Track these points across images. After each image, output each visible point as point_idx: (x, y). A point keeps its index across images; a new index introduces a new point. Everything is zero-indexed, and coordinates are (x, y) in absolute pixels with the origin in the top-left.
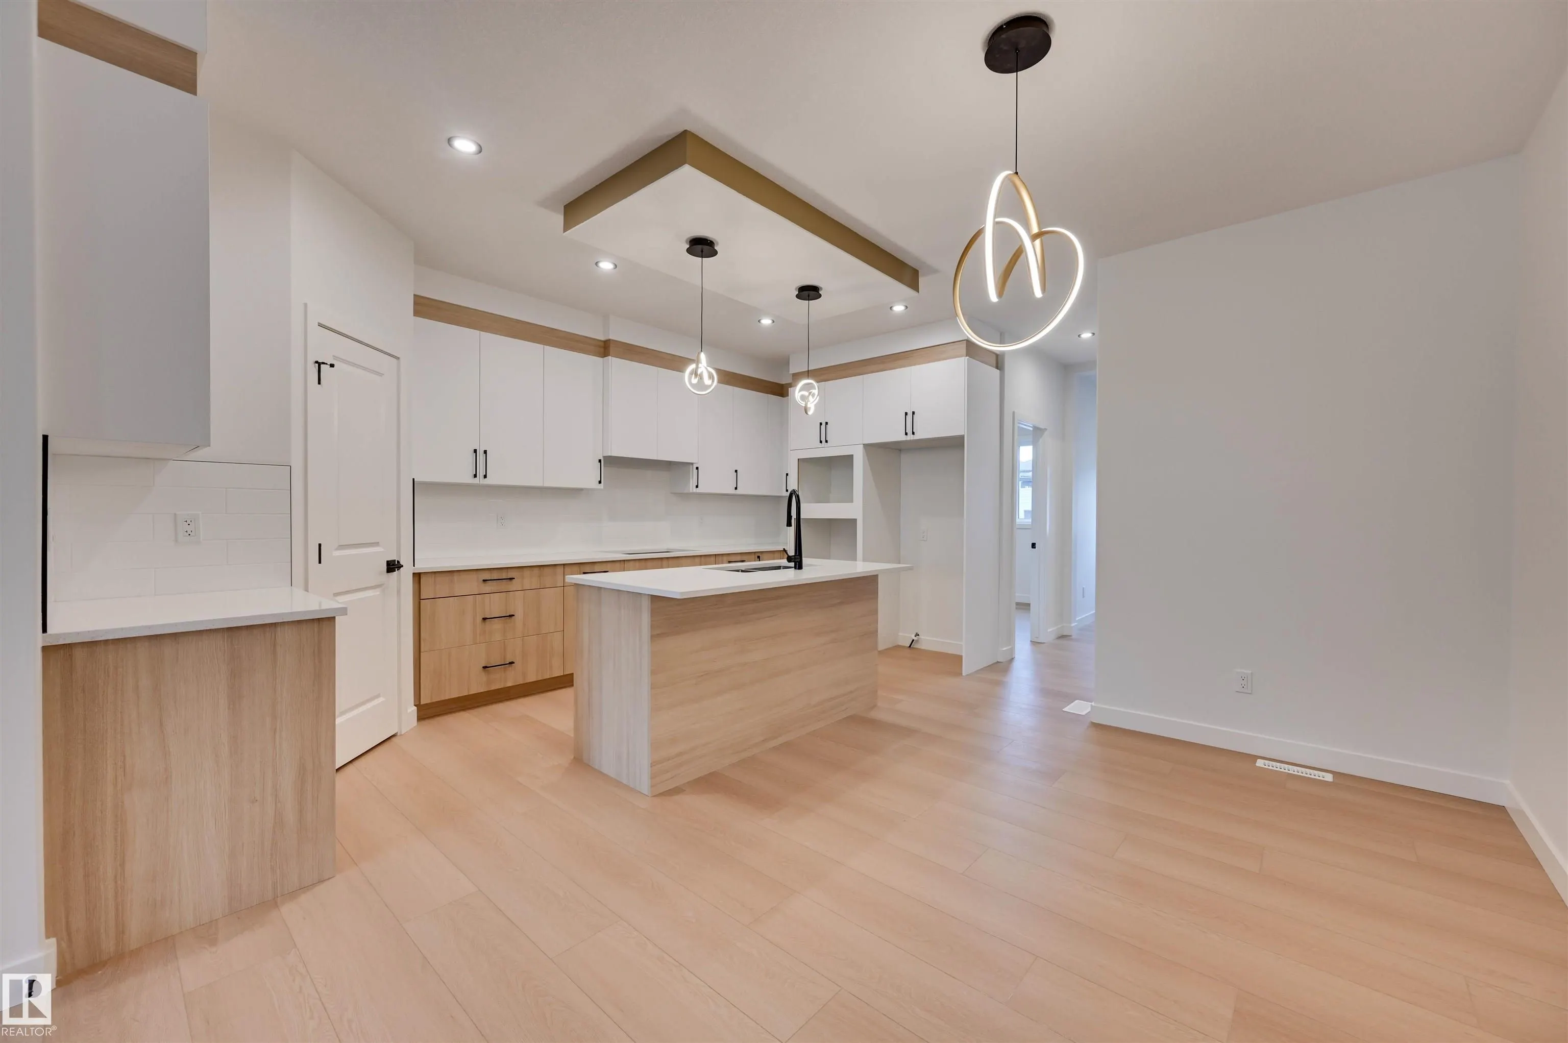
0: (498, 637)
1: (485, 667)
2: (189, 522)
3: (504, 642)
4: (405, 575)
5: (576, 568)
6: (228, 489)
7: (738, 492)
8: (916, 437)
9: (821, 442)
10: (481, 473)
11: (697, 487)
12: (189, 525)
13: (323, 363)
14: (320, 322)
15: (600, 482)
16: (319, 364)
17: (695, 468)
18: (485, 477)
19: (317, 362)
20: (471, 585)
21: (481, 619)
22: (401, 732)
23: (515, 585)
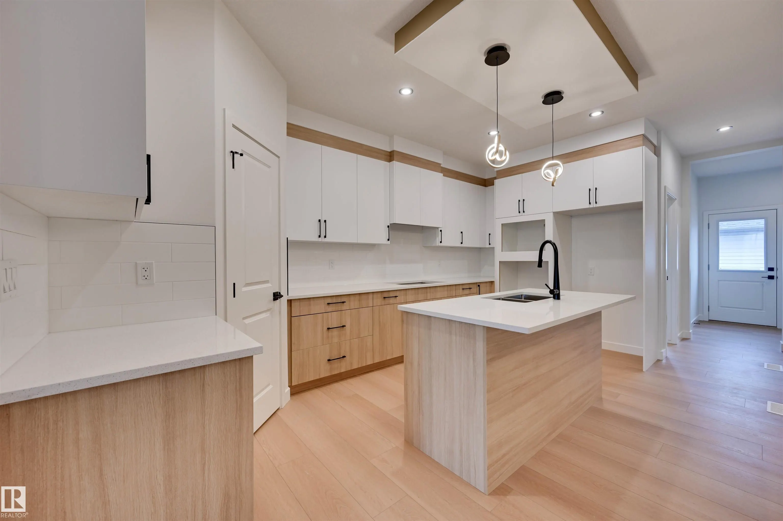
0: (336, 340)
1: (329, 360)
2: (146, 269)
3: (340, 343)
4: (283, 301)
5: (379, 295)
6: (172, 244)
7: (462, 245)
8: (597, 205)
9: (519, 212)
10: (323, 235)
11: (441, 242)
12: (146, 271)
13: (236, 153)
14: (233, 124)
15: (388, 240)
16: (233, 153)
17: (439, 231)
18: (325, 237)
19: (232, 152)
20: (320, 307)
21: (327, 328)
22: (282, 406)
23: (345, 307)
